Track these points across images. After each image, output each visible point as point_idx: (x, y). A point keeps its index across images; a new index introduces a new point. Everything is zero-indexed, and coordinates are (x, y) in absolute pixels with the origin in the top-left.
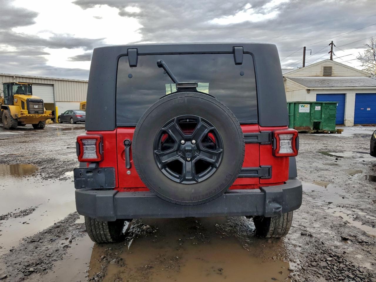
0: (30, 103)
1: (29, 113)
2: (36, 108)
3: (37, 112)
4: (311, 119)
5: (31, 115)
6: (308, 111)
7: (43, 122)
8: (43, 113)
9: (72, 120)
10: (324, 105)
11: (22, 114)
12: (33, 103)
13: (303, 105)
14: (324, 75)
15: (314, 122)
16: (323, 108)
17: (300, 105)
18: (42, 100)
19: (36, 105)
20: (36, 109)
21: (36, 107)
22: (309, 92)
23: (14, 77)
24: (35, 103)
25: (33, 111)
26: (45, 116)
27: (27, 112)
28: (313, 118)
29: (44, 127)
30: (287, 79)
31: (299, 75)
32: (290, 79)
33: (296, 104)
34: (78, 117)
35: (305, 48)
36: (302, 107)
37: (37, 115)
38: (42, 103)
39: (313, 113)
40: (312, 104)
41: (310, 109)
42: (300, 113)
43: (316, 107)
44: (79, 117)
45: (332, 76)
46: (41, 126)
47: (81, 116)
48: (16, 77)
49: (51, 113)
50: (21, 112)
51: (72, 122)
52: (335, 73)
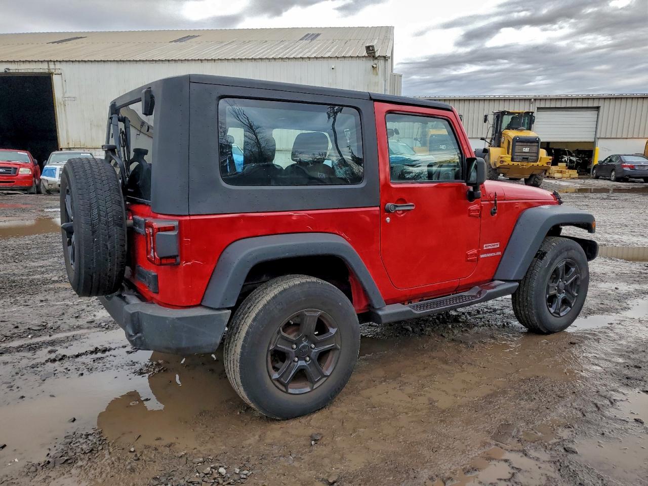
0: (517, 144)
1: (512, 160)
2: (525, 152)
3: (526, 159)
5: (516, 163)
7: (538, 176)
8: (536, 161)
9: (613, 173)
11: (502, 162)
12: (523, 144)
18: (537, 139)
19: (526, 146)
20: (524, 154)
21: (526, 150)
23: (533, 100)
24: (525, 144)
25: (520, 157)
26: (538, 165)
27: (510, 159)
29: (540, 184)
34: (625, 169)
37: (525, 164)
38: (536, 144)
44: (628, 169)
46: (535, 183)
47: (632, 167)
48: (535, 100)
49: (551, 161)
50: (501, 158)
51: (613, 178)
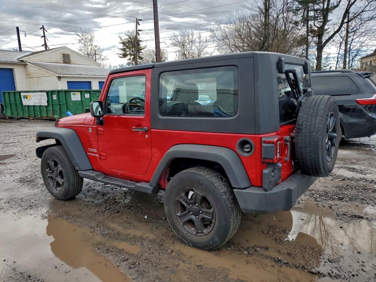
4: (83, 107)
6: (80, 99)
10: (92, 92)
13: (74, 93)
14: (64, 62)
15: (86, 109)
16: (91, 96)
17: (71, 93)
22: (60, 79)
28: (84, 106)
30: (27, 63)
31: (39, 60)
32: (33, 64)
33: (67, 92)
35: (17, 28)
36: (73, 95)
39: (84, 101)
40: (82, 92)
41: (81, 97)
42: (73, 101)
43: (86, 95)
45: (71, 63)
52: (75, 61)
